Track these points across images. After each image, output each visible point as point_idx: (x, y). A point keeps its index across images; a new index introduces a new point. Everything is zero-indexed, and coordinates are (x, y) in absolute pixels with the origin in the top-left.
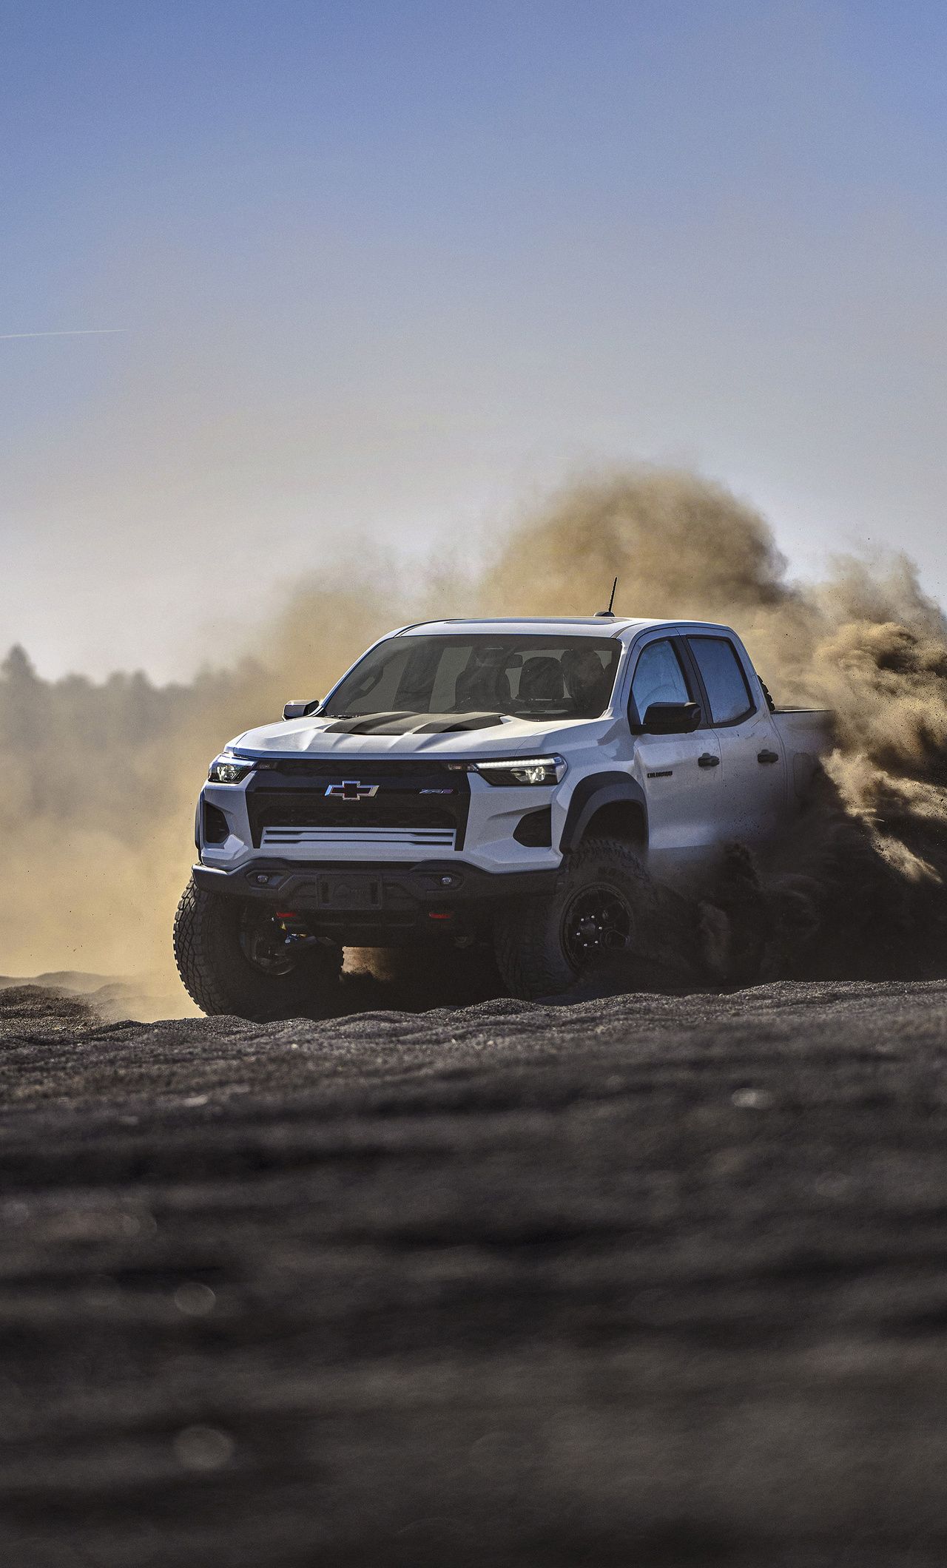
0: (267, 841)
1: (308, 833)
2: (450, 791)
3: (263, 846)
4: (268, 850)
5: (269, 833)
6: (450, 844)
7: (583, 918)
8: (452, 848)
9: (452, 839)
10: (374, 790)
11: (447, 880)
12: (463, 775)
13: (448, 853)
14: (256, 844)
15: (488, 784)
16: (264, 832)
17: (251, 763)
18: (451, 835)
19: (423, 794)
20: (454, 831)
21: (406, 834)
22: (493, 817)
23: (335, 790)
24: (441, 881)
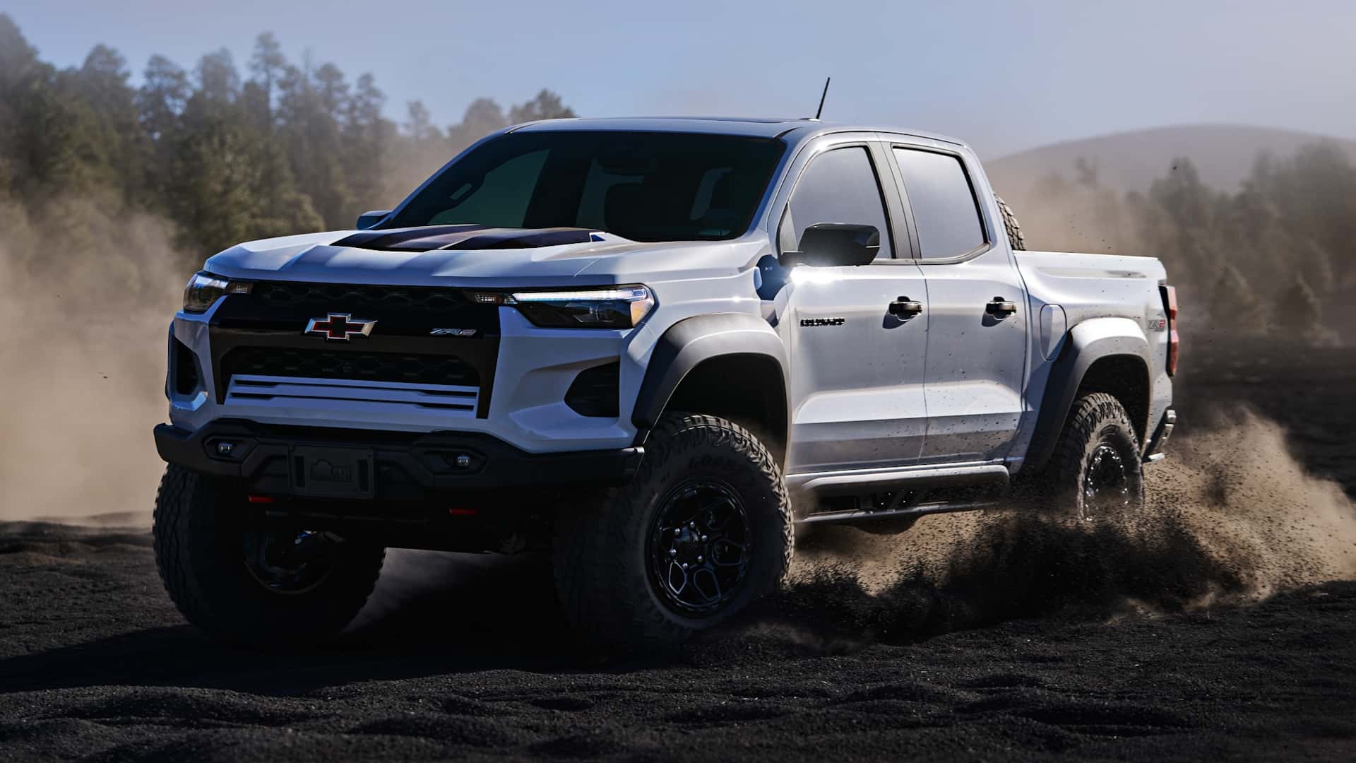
0: (235, 395)
1: (286, 384)
2: (470, 332)
3: (229, 401)
4: (235, 408)
5: (239, 383)
6: (470, 408)
7: (677, 528)
8: (474, 413)
9: (474, 402)
10: (367, 328)
11: (464, 460)
12: (493, 309)
13: (467, 421)
14: (221, 399)
15: (528, 323)
16: (232, 382)
17: (224, 285)
18: (473, 395)
19: (436, 336)
20: (476, 389)
21: (412, 391)
22: (532, 371)
23: (318, 326)
24: (456, 461)
